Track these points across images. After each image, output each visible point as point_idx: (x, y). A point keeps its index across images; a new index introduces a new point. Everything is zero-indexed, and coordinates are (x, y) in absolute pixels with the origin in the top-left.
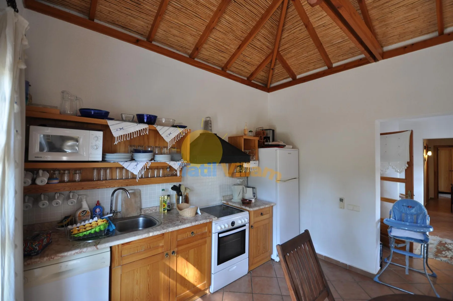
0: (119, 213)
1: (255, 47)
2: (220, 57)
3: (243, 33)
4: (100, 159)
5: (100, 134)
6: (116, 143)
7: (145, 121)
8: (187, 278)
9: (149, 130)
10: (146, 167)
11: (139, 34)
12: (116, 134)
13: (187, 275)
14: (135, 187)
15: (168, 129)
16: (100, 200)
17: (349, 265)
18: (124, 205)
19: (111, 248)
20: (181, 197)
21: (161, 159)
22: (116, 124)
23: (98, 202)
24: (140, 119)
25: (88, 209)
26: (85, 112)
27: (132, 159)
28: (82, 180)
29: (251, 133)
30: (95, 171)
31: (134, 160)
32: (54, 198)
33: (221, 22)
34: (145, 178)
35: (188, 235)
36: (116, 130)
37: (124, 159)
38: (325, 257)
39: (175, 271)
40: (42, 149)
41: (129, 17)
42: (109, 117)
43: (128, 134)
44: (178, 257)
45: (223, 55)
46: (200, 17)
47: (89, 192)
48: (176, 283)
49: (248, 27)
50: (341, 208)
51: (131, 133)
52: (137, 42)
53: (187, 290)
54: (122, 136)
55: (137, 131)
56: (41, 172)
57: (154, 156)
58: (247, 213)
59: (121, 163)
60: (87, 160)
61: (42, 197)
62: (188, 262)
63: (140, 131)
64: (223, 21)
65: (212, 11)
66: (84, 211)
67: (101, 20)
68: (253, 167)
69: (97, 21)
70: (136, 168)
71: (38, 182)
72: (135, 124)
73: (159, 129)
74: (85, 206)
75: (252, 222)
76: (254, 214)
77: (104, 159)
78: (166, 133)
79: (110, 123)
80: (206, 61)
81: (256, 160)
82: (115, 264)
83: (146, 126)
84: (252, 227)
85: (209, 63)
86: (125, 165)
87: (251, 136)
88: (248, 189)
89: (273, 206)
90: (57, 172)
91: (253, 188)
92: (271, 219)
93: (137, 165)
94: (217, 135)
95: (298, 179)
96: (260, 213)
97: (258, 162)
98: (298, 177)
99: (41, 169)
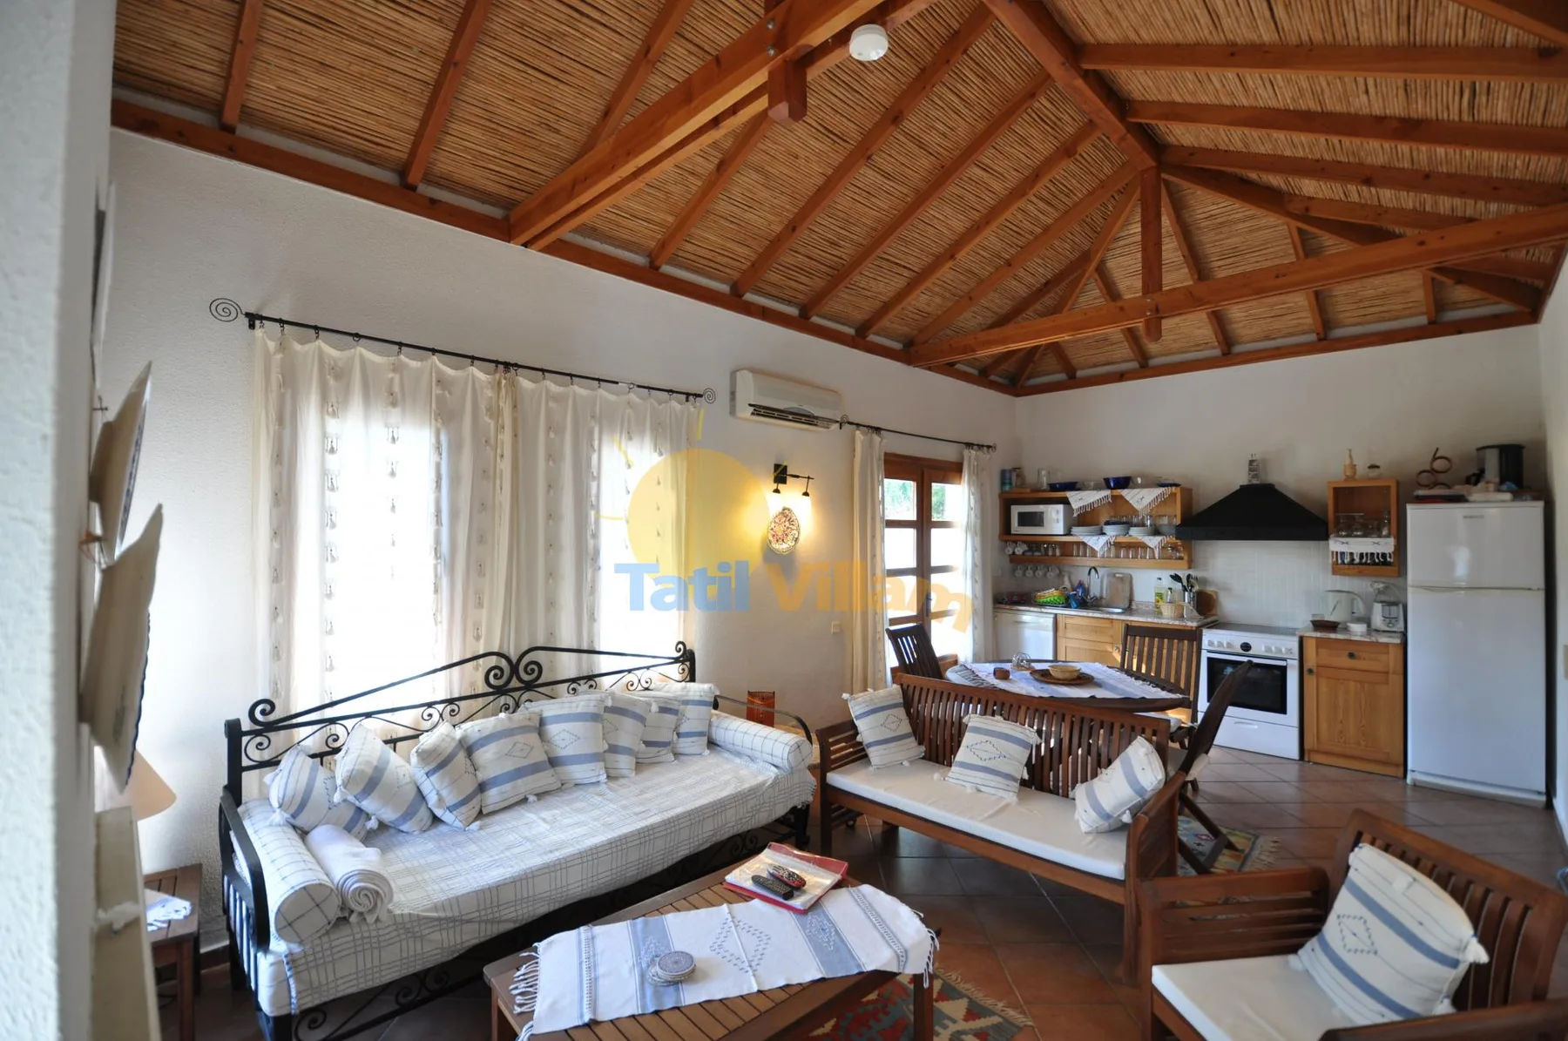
0: (1102, 597)
4: (1062, 532)
5: (1060, 507)
6: (1075, 515)
7: (1112, 485)
10: (1110, 542)
14: (1124, 571)
15: (1140, 492)
16: (1082, 579)
19: (1056, 615)
20: (1187, 593)
21: (1135, 533)
22: (1076, 495)
23: (1081, 581)
24: (1107, 484)
26: (1053, 487)
27: (1102, 533)
28: (1063, 555)
29: (1375, 470)
30: (1066, 547)
34: (1123, 558)
36: (1075, 502)
37: (1091, 532)
41: (1106, 353)
42: (1077, 487)
43: (1089, 504)
52: (1121, 377)
54: (1081, 507)
55: (1098, 500)
57: (1128, 530)
58: (1296, 639)
59: (1083, 538)
60: (1052, 532)
61: (1029, 566)
63: (1101, 498)
67: (1083, 369)
68: (1369, 551)
69: (1080, 374)
70: (1097, 543)
71: (1017, 553)
72: (1095, 492)
73: (1125, 493)
74: (1067, 584)
75: (1311, 662)
76: (1317, 648)
77: (1068, 533)
78: (1137, 498)
79: (1070, 495)
80: (1267, 338)
81: (1388, 536)
82: (1060, 633)
83: (1107, 492)
84: (1310, 671)
85: (1274, 339)
86: (1085, 539)
87: (1372, 479)
88: (1376, 605)
89: (1404, 648)
90: (1034, 546)
91: (1392, 604)
92: (1398, 678)
93: (1098, 539)
94: (1274, 486)
95: (1542, 592)
96: (1347, 652)
97: (1392, 540)
98: (1544, 587)
99: (1020, 541)
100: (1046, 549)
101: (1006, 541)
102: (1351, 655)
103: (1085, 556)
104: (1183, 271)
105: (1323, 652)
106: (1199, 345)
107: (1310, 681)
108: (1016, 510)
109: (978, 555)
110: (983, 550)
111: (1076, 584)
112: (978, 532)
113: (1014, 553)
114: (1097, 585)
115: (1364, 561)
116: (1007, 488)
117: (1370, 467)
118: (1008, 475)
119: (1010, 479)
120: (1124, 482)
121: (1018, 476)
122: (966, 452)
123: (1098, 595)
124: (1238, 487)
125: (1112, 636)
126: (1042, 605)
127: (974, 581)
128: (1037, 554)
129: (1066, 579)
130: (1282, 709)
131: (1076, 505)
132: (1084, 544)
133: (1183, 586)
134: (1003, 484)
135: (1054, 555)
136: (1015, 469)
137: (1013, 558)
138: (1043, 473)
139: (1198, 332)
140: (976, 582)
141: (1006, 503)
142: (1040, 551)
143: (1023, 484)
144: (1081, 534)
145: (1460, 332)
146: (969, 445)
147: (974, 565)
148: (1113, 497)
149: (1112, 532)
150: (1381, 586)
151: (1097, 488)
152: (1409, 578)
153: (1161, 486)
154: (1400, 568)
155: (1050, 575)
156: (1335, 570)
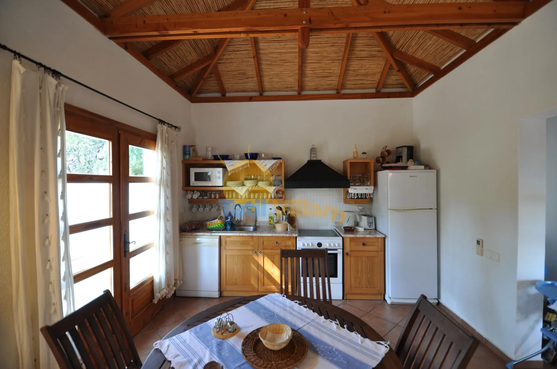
0: (242, 222)
1: (361, 58)
2: (327, 82)
3: (337, 53)
4: (222, 185)
5: (221, 170)
6: (230, 174)
7: (249, 157)
8: (272, 276)
10: (249, 190)
13: (272, 273)
15: (264, 162)
17: (485, 338)
19: (220, 236)
20: (284, 216)
21: (261, 184)
22: (229, 162)
24: (246, 157)
25: (224, 216)
26: (216, 158)
27: (243, 185)
28: (220, 198)
29: (365, 155)
31: (245, 185)
33: (309, 56)
34: (253, 198)
35: (273, 243)
36: (229, 166)
37: (237, 185)
38: (462, 321)
39: (262, 266)
41: (243, 84)
42: (229, 158)
43: (237, 168)
44: (265, 257)
45: (329, 79)
46: (288, 62)
48: (263, 275)
49: (339, 46)
50: (478, 254)
52: (251, 99)
53: (273, 285)
54: (233, 170)
55: (242, 166)
56: (195, 192)
57: (258, 183)
58: (341, 238)
59: (233, 188)
60: (215, 185)
61: (201, 206)
62: (273, 264)
63: (243, 165)
64: (309, 54)
65: (295, 52)
66: (221, 217)
67: (230, 92)
68: (364, 193)
69: (228, 95)
70: (242, 191)
71: (194, 197)
72: (240, 161)
73: (256, 162)
74: (222, 214)
75: (347, 250)
76: (350, 242)
77: (225, 185)
78: (262, 165)
79: (227, 163)
80: (316, 89)
81: (370, 186)
82: (223, 247)
83: (247, 162)
84: (347, 254)
85: (319, 90)
86: (235, 189)
87: (364, 159)
88: (363, 217)
89: (384, 239)
90: (204, 193)
91: (369, 216)
92: (382, 253)
93: (242, 189)
94: (322, 161)
95: (436, 210)
96: (362, 243)
97: (372, 187)
98: (436, 208)
99: (195, 190)
100: (211, 194)
101: (187, 191)
102: (364, 244)
103: (232, 198)
105: (352, 243)
106: (288, 88)
107: (347, 259)
108: (193, 171)
109: (169, 201)
110: (172, 198)
111: (227, 214)
112: (169, 185)
113: (192, 198)
114: (239, 214)
115: (362, 197)
116: (187, 157)
117: (363, 153)
118: (187, 149)
119: (189, 152)
120: (254, 156)
121: (194, 150)
122: (159, 126)
123: (239, 219)
124: (307, 162)
125: (252, 246)
126: (211, 230)
127: (166, 220)
128: (206, 197)
129: (222, 212)
130: (335, 276)
131: (229, 169)
132: (233, 191)
133: (283, 212)
134: (185, 153)
135: (215, 198)
136: (192, 146)
137: (192, 201)
138: (210, 149)
139: (290, 79)
140: (168, 221)
141: (187, 167)
142: (207, 196)
143: (196, 155)
144: (232, 186)
145: (389, 97)
146: (162, 122)
147: (166, 209)
148: (250, 164)
149: (249, 184)
150: (361, 208)
151: (241, 159)
152: (389, 205)
153: (274, 159)
154: (371, 200)
155: (213, 211)
156: (346, 201)
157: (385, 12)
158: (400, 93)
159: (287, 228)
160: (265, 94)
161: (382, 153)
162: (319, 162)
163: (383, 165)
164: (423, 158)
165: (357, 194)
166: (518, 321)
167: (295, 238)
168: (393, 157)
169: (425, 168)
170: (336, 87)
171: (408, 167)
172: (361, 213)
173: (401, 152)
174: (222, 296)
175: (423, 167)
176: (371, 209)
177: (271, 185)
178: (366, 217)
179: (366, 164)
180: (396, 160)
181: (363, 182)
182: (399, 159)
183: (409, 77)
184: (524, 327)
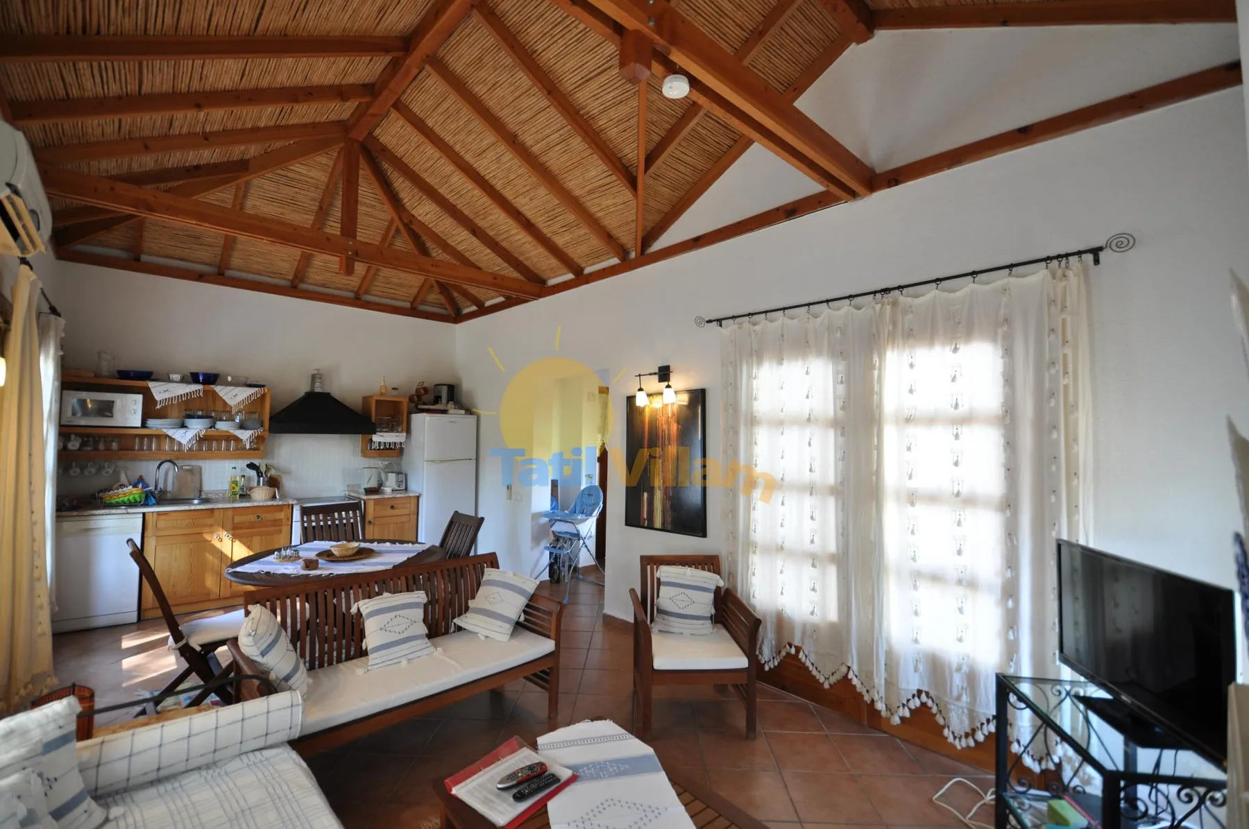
0: (169, 494)
2: (343, 281)
4: (139, 425)
5: (139, 398)
6: (158, 407)
7: (201, 380)
9: (204, 391)
11: (206, 264)
12: (158, 397)
14: (194, 463)
15: (232, 390)
16: (143, 474)
18: (176, 484)
19: (144, 514)
20: (261, 478)
21: (222, 426)
22: (160, 386)
23: (141, 476)
24: (194, 378)
25: (128, 483)
26: (124, 375)
27: (183, 426)
29: (395, 390)
30: (137, 440)
31: (186, 427)
32: (87, 467)
35: (250, 518)
36: (158, 393)
37: (170, 425)
40: (74, 414)
42: (153, 378)
43: (175, 397)
44: (235, 541)
47: (130, 464)
51: (178, 396)
52: (200, 277)
54: (166, 399)
55: (187, 394)
56: (73, 437)
57: (215, 423)
58: (361, 503)
59: (165, 430)
61: (74, 464)
63: (190, 393)
69: (145, 258)
70: (183, 437)
71: (70, 447)
72: (183, 385)
73: (218, 389)
75: (370, 517)
76: (373, 506)
77: (144, 425)
78: (230, 395)
79: (152, 386)
80: (323, 286)
81: (402, 432)
82: (149, 533)
83: (200, 387)
84: (370, 522)
85: (328, 288)
86: (170, 433)
87: (395, 396)
88: (390, 474)
89: (418, 497)
90: (91, 439)
91: (399, 473)
92: (415, 516)
93: (185, 433)
94: (332, 395)
95: (475, 461)
96: (390, 506)
97: (404, 434)
98: (475, 458)
99: (73, 433)
102: (392, 507)
104: (308, 217)
105: (376, 508)
106: (273, 273)
107: (370, 529)
108: (71, 396)
111: (136, 479)
113: (66, 448)
115: (390, 448)
117: (393, 389)
120: (213, 378)
123: (163, 488)
124: (304, 394)
133: (259, 473)
135: (108, 449)
137: (63, 455)
138: (106, 358)
139: (282, 264)
144: (164, 426)
145: (427, 318)
146: (53, 310)
148: (206, 392)
149: (196, 426)
150: (386, 463)
151: (183, 380)
152: (425, 457)
153: (250, 386)
154: (401, 451)
155: (106, 473)
156: (364, 454)
157: (432, 265)
158: (442, 315)
159: (273, 493)
160: (229, 273)
161: (417, 390)
162: (327, 396)
163: (419, 407)
164: (464, 400)
165: (385, 443)
166: (532, 548)
167: (291, 507)
168: (430, 397)
169: (466, 414)
170: (356, 289)
171: (447, 410)
172: (386, 470)
173: (440, 392)
174: (142, 619)
175: (463, 412)
176: (399, 464)
177: (242, 426)
178: (394, 474)
179: (396, 405)
180: (434, 401)
181: (393, 426)
182: (437, 400)
183: (452, 300)
184: (536, 552)
